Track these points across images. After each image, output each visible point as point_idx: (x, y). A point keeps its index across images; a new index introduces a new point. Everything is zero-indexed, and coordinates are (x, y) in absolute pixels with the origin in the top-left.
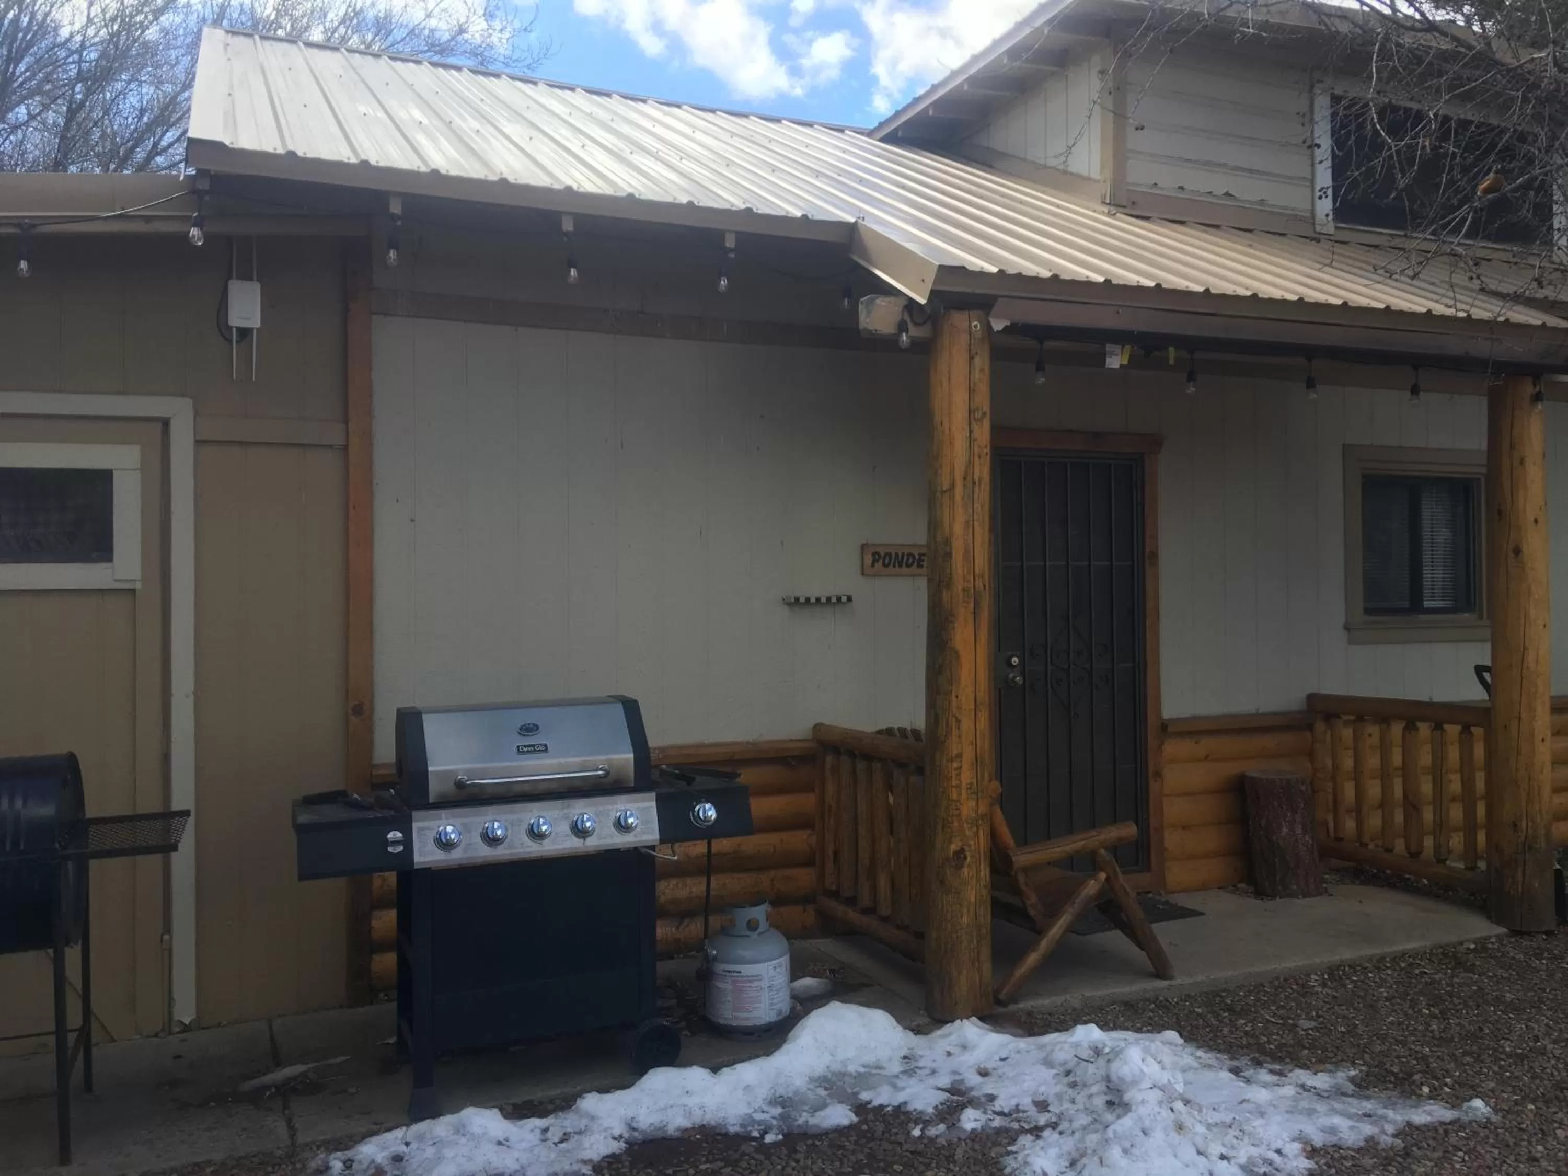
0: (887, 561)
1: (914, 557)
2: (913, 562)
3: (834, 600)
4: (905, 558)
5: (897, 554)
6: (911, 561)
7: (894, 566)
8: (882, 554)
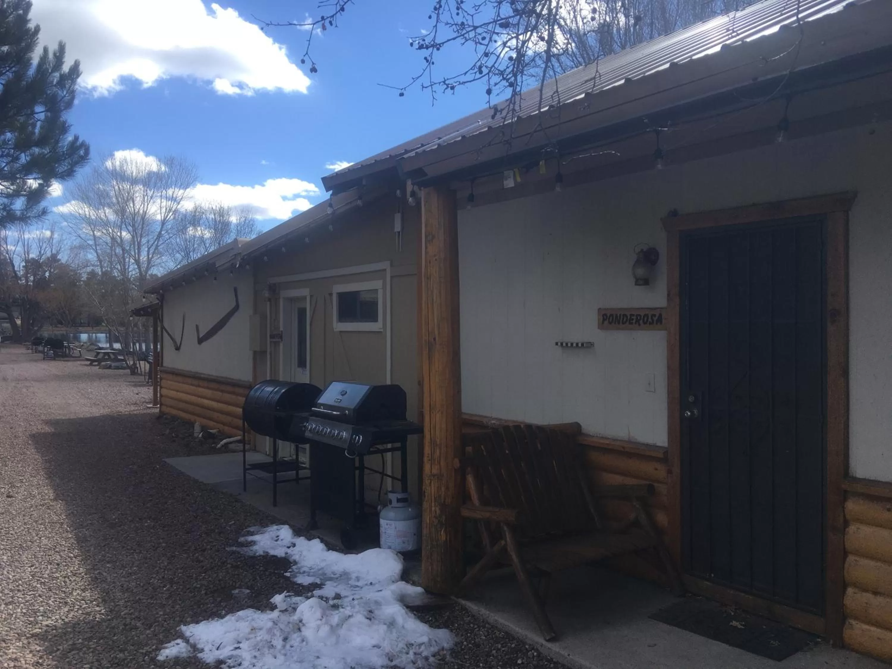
0: (611, 320)
1: (627, 317)
2: (627, 320)
3: (580, 345)
4: (622, 317)
5: (617, 315)
6: (625, 320)
7: (615, 323)
8: (608, 315)
